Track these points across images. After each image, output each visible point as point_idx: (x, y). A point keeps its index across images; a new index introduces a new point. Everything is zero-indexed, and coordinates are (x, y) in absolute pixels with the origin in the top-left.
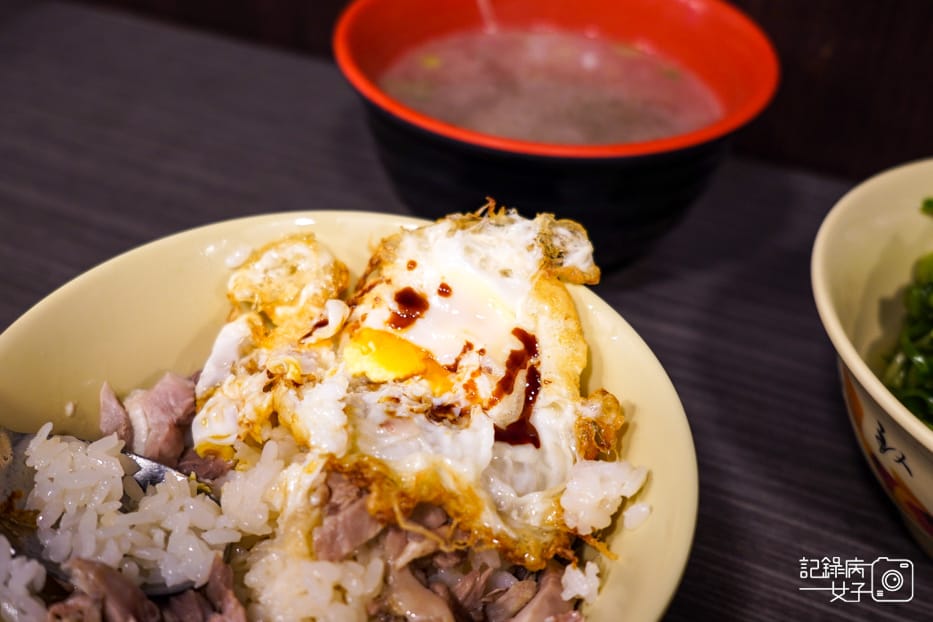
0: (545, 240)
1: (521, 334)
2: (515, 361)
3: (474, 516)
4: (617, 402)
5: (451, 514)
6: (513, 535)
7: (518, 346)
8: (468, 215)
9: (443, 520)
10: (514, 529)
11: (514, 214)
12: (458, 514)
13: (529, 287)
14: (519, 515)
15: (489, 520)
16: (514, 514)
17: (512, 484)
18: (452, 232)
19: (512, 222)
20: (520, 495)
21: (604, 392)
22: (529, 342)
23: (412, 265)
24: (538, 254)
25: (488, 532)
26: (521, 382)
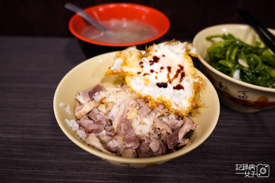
0: (186, 47)
1: (180, 66)
2: (178, 71)
3: (170, 106)
4: (202, 79)
5: (165, 106)
6: (179, 109)
7: (179, 68)
8: (169, 42)
9: (163, 107)
10: (179, 108)
11: (179, 42)
12: (167, 106)
13: (183, 56)
14: (181, 105)
15: (174, 107)
16: (180, 105)
17: (178, 98)
18: (165, 45)
19: (178, 44)
20: (180, 100)
21: (199, 77)
22: (182, 68)
23: (156, 51)
24: (185, 50)
25: (174, 109)
26: (180, 75)
